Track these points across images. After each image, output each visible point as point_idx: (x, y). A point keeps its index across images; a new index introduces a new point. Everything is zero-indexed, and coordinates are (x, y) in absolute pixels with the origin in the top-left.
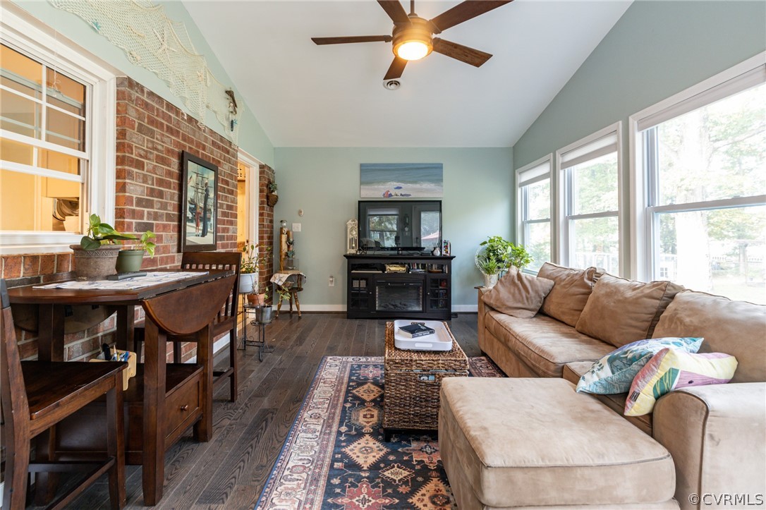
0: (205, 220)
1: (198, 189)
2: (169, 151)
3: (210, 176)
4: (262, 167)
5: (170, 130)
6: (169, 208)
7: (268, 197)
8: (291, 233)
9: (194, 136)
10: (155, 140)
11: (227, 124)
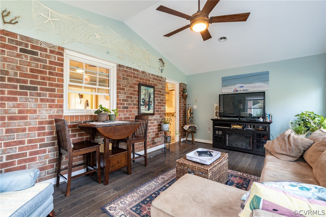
0: (149, 105)
1: (146, 95)
2: (134, 84)
3: (151, 90)
4: (180, 84)
5: (135, 77)
6: (134, 102)
7: (182, 95)
8: (192, 109)
9: (145, 77)
10: (129, 81)
11: (160, 71)
